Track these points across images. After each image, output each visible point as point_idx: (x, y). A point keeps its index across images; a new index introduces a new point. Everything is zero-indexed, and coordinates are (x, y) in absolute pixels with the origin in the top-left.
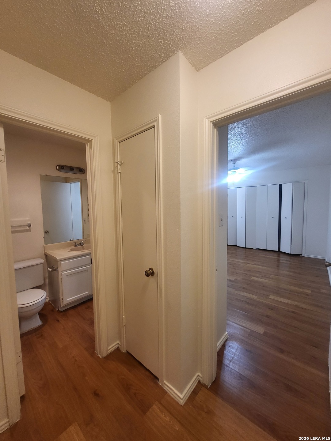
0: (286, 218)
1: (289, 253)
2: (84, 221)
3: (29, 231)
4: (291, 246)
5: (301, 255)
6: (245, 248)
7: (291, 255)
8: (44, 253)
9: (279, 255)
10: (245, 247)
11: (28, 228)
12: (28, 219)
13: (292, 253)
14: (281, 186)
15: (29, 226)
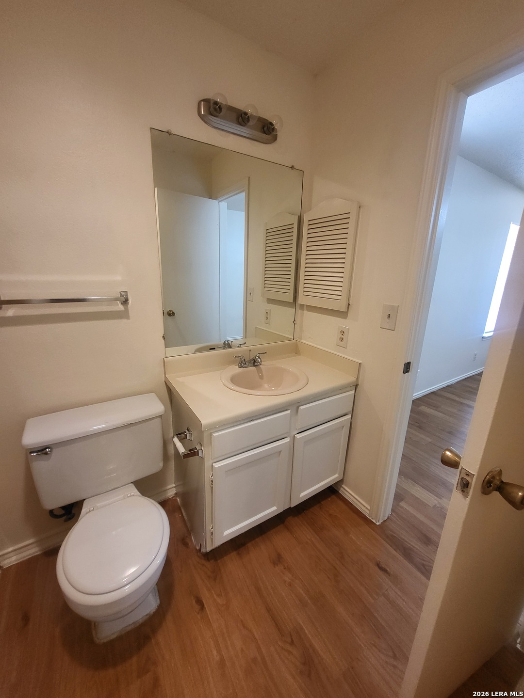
2: (248, 294)
3: (124, 315)
8: (164, 379)
11: (121, 307)
12: (119, 278)
15: (125, 302)
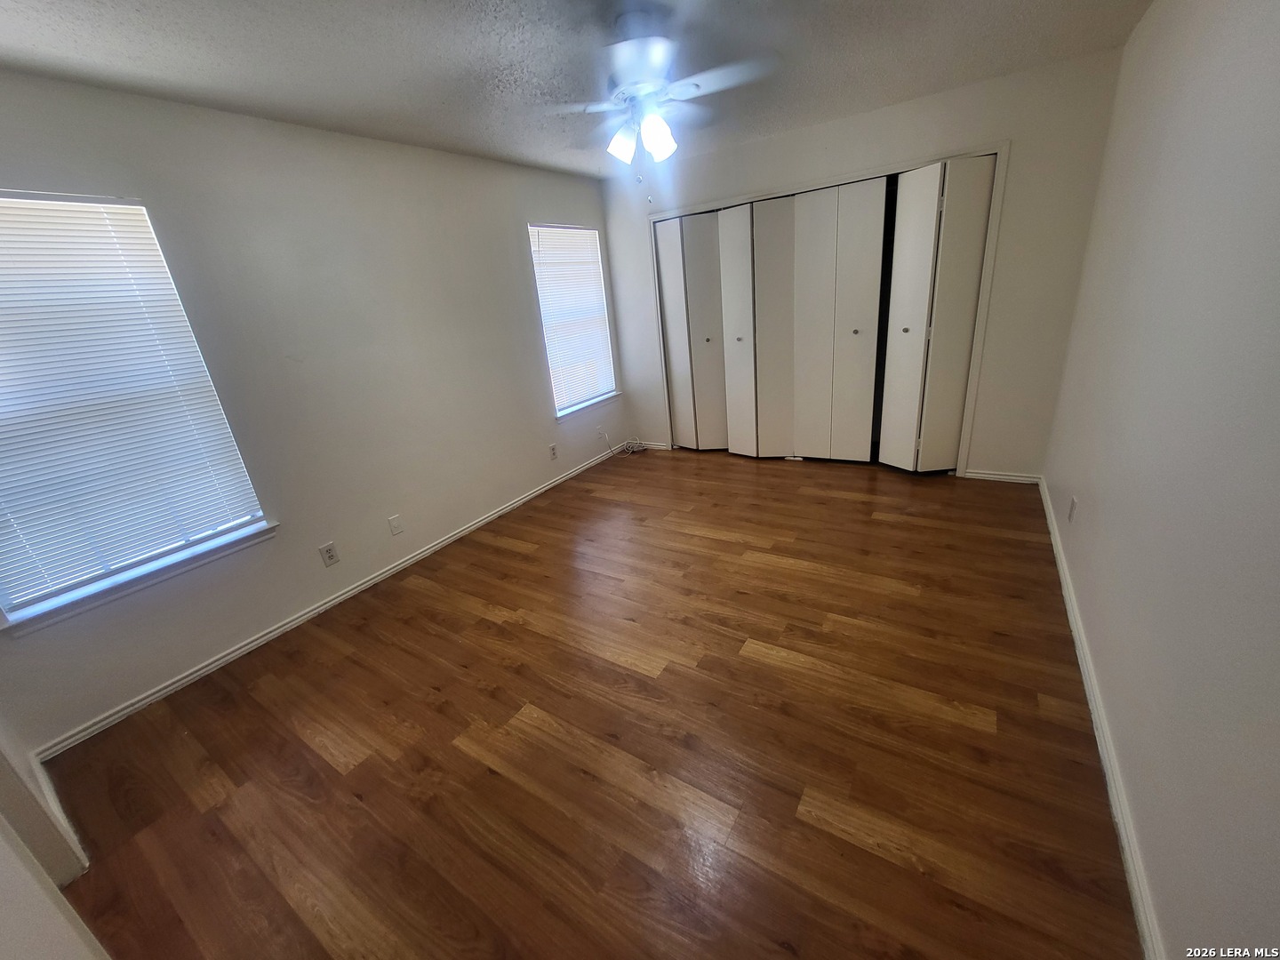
0: (906, 330)
1: (911, 470)
4: (918, 444)
5: (950, 473)
6: (757, 458)
7: (915, 477)
9: (873, 479)
10: (755, 456)
13: (919, 470)
14: (892, 181)
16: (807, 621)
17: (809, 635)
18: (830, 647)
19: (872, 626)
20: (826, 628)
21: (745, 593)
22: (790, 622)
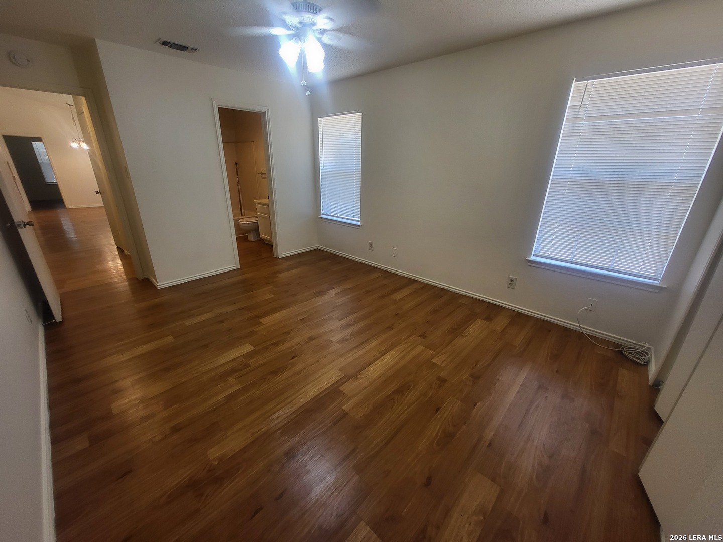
16: (245, 374)
17: (234, 371)
18: (218, 375)
19: (212, 402)
20: (232, 380)
21: (293, 358)
22: (249, 368)
